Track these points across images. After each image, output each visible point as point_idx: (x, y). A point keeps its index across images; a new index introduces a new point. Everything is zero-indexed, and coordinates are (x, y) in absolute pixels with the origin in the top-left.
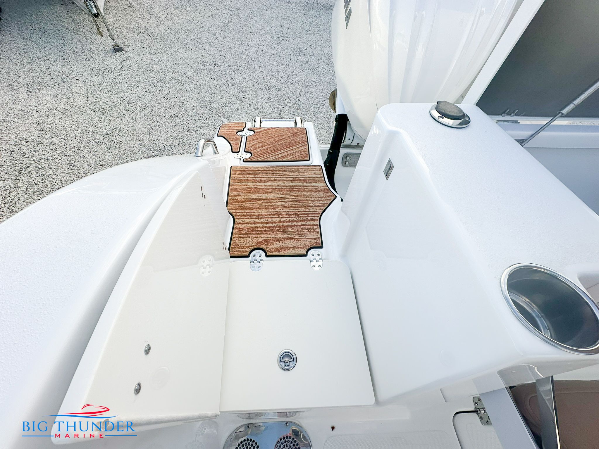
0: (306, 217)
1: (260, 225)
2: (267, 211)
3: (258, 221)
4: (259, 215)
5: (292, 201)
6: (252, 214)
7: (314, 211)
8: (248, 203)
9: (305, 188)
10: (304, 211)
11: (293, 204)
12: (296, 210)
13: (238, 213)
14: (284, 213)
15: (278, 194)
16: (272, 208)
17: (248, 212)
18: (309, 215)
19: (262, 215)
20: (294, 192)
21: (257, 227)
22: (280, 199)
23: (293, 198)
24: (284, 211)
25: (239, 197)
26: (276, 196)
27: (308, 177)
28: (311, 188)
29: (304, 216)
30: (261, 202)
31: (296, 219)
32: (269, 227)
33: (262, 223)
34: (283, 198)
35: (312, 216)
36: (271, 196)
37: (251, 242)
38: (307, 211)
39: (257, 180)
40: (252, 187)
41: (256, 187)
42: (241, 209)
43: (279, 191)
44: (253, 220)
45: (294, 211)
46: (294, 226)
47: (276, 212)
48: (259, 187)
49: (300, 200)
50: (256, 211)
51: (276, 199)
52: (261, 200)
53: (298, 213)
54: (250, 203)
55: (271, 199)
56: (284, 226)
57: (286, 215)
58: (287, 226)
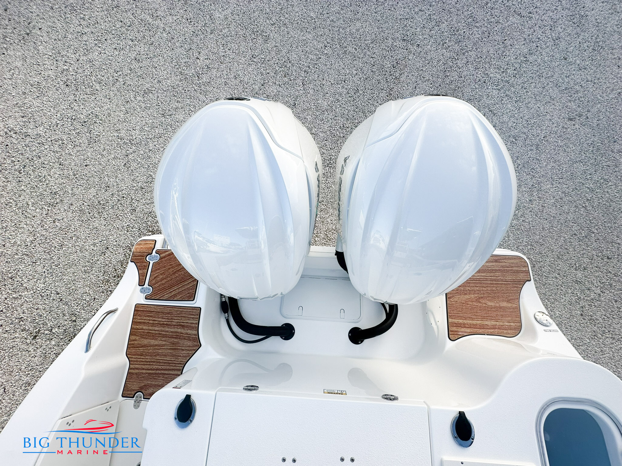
0: (174, 366)
1: (144, 371)
2: (151, 358)
3: (143, 367)
4: (145, 361)
5: (169, 349)
6: (141, 360)
7: (181, 361)
8: (140, 349)
9: (182, 335)
10: (174, 361)
11: (169, 352)
12: (170, 359)
13: (133, 358)
14: (161, 361)
15: (162, 340)
16: (155, 356)
17: (139, 358)
18: (177, 365)
19: (147, 362)
20: (173, 339)
21: (142, 373)
22: (162, 346)
23: (171, 346)
24: (162, 358)
25: (136, 342)
26: (161, 342)
27: (187, 323)
28: (185, 335)
29: (174, 365)
30: (149, 348)
31: (168, 367)
32: (149, 373)
33: (146, 370)
34: (163, 345)
35: (179, 365)
36: (156, 343)
37: (136, 387)
38: (176, 360)
39: (150, 323)
40: (146, 331)
41: (148, 331)
42: (135, 355)
43: (163, 337)
44: (141, 366)
45: (168, 359)
46: (165, 374)
47: (156, 359)
48: (150, 331)
49: (175, 349)
50: (144, 358)
51: (159, 346)
52: (149, 346)
53: (170, 362)
54: (142, 349)
55: (156, 345)
56: (159, 374)
57: (162, 363)
58: (160, 374)
